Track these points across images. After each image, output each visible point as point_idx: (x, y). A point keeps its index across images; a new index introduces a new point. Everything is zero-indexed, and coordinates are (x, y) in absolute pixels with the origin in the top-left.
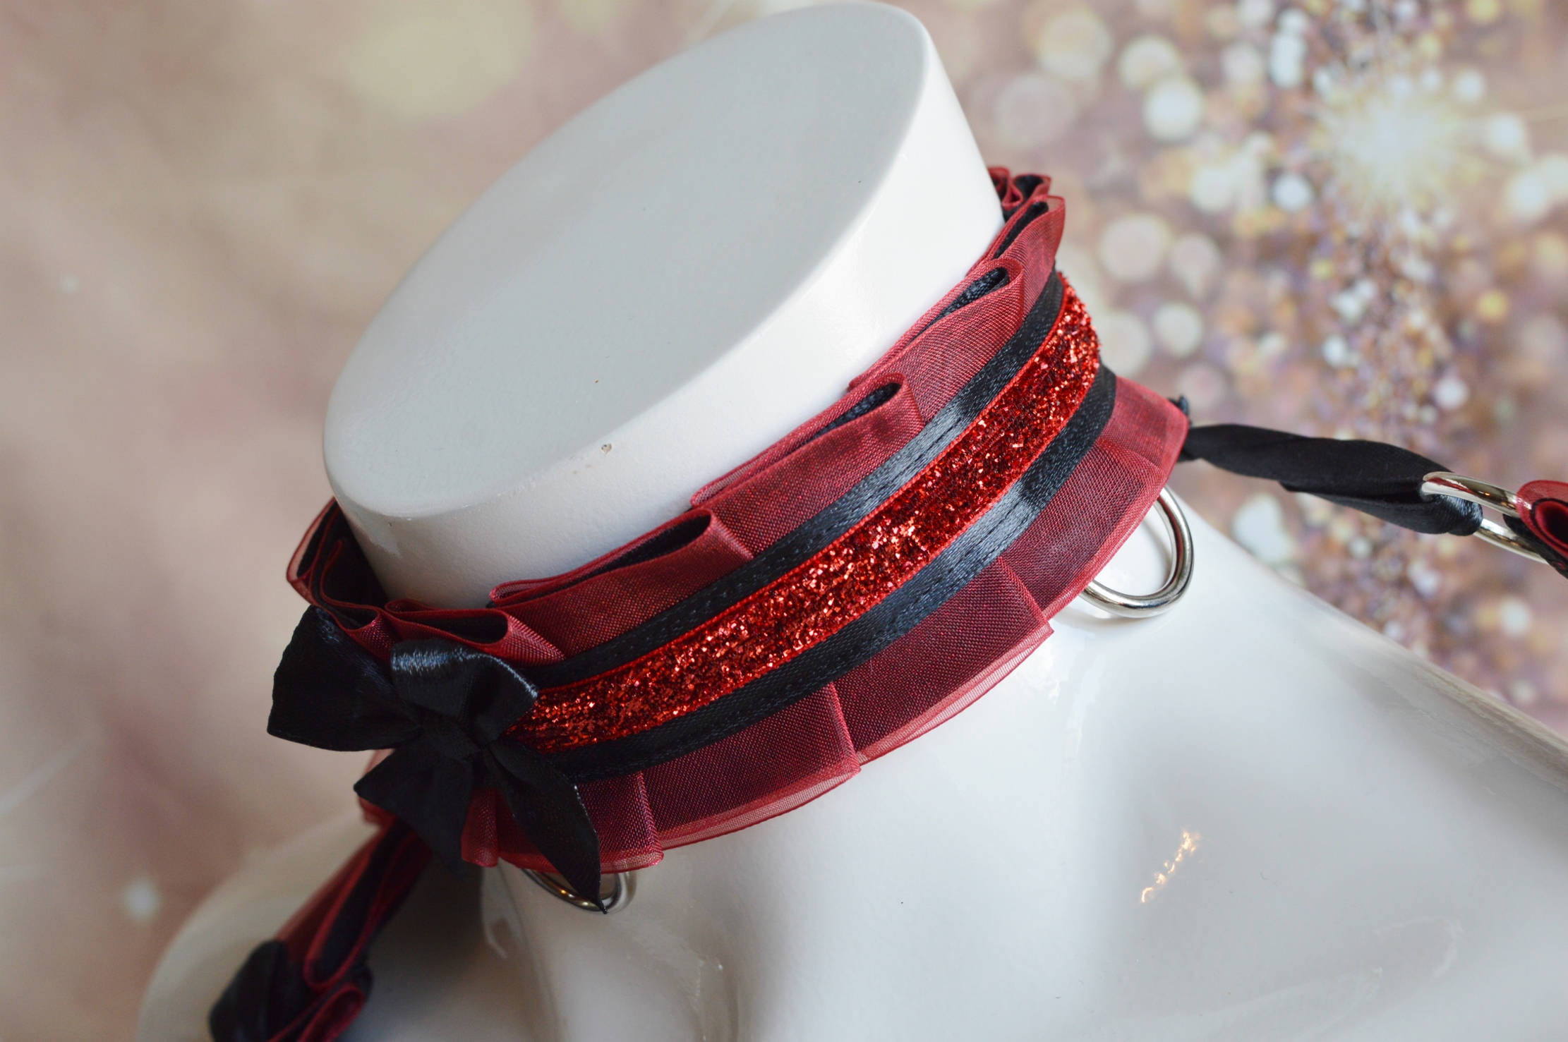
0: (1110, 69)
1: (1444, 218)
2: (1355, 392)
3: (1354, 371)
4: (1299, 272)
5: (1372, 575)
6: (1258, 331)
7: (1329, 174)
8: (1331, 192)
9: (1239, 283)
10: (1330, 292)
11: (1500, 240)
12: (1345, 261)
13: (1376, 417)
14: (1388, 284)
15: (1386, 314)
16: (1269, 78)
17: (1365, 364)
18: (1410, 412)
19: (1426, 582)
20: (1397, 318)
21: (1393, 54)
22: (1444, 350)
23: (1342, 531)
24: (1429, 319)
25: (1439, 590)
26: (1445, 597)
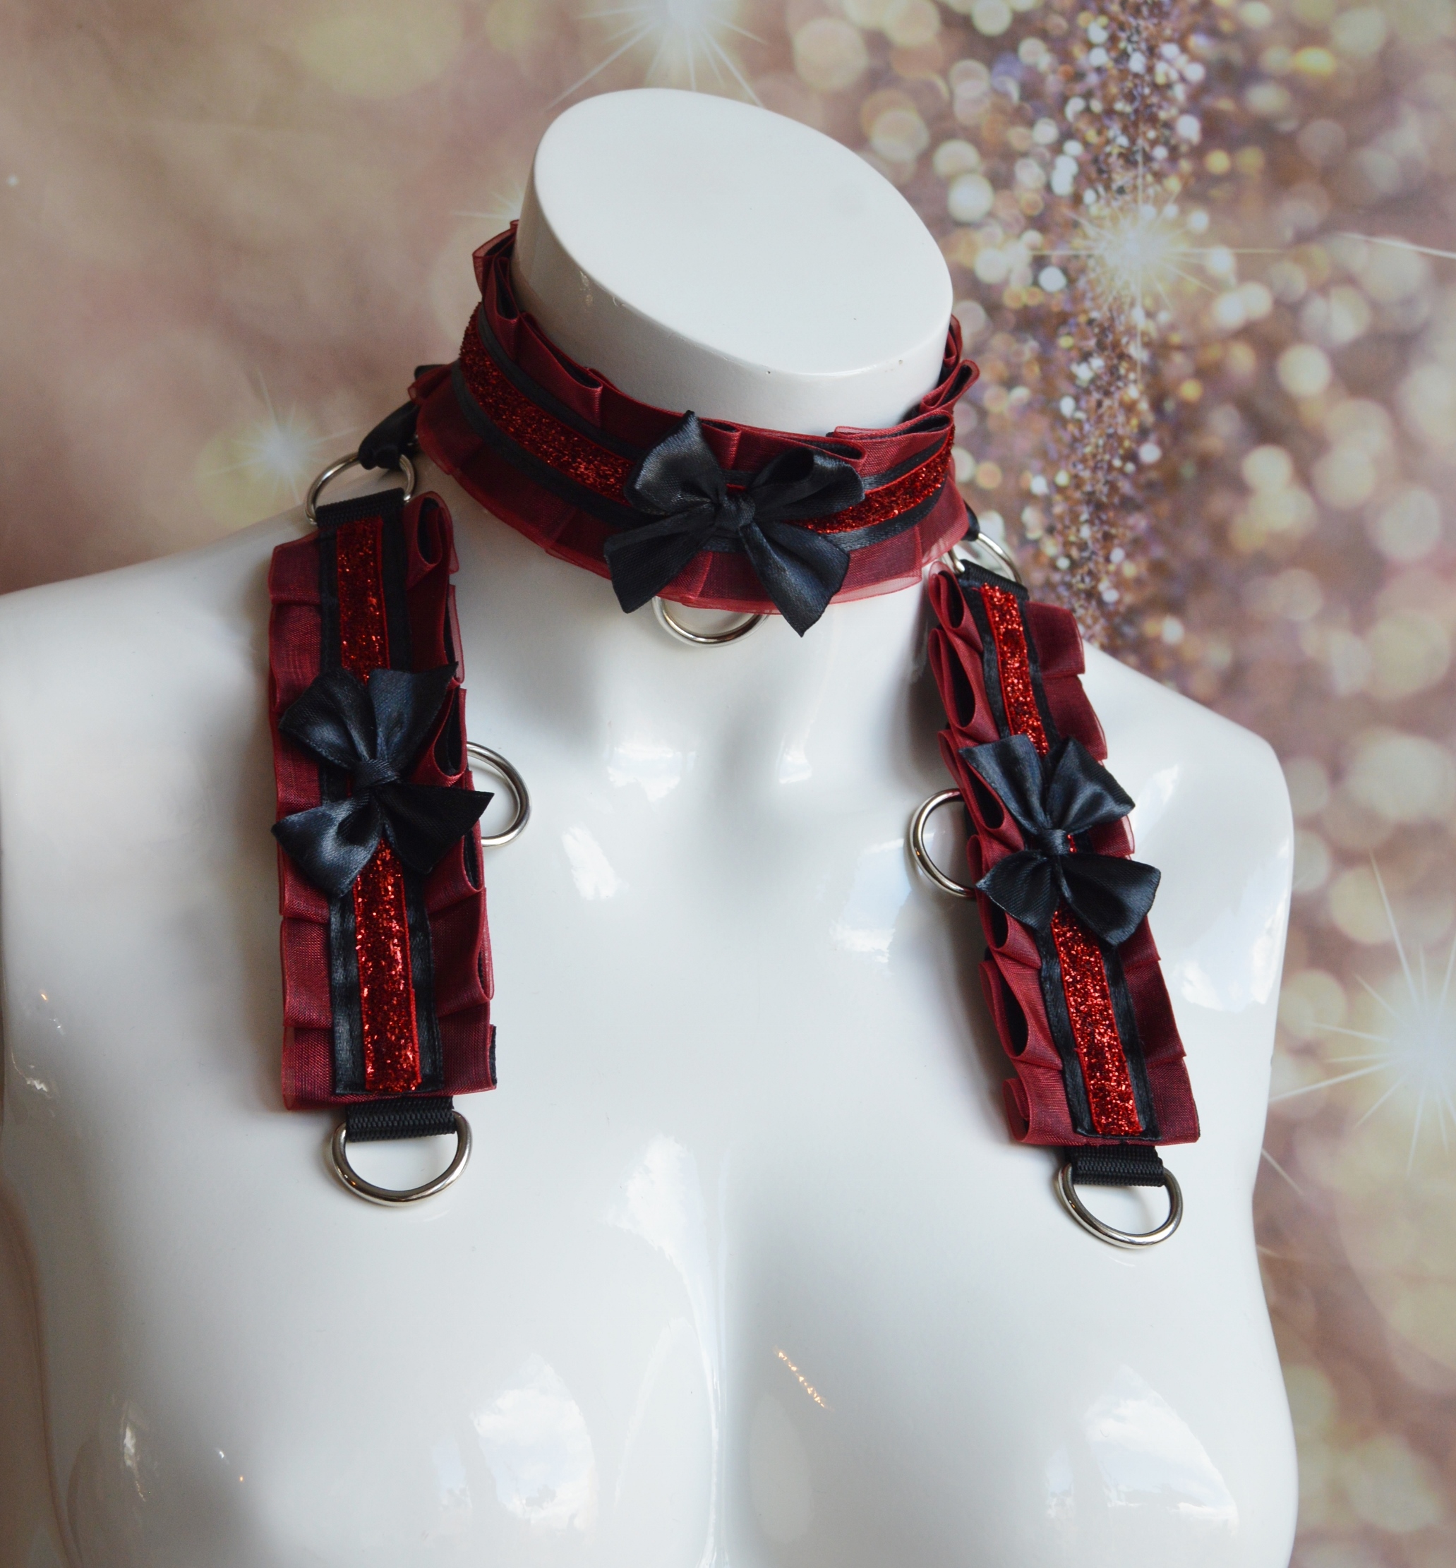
0: (926, 158)
1: (1164, 317)
2: (1076, 441)
3: (1079, 423)
4: (1048, 342)
5: (1069, 586)
6: (1009, 383)
7: (1083, 270)
8: (1082, 284)
9: (1000, 342)
10: (1071, 360)
11: (1204, 341)
12: (1085, 338)
13: (1091, 463)
14: (1115, 361)
15: (1110, 384)
16: (1048, 187)
17: (1088, 420)
18: (1117, 463)
19: (1110, 595)
20: (1118, 388)
21: (1146, 186)
22: (1150, 419)
23: (1051, 548)
24: (1142, 393)
25: (1118, 602)
26: (1122, 609)
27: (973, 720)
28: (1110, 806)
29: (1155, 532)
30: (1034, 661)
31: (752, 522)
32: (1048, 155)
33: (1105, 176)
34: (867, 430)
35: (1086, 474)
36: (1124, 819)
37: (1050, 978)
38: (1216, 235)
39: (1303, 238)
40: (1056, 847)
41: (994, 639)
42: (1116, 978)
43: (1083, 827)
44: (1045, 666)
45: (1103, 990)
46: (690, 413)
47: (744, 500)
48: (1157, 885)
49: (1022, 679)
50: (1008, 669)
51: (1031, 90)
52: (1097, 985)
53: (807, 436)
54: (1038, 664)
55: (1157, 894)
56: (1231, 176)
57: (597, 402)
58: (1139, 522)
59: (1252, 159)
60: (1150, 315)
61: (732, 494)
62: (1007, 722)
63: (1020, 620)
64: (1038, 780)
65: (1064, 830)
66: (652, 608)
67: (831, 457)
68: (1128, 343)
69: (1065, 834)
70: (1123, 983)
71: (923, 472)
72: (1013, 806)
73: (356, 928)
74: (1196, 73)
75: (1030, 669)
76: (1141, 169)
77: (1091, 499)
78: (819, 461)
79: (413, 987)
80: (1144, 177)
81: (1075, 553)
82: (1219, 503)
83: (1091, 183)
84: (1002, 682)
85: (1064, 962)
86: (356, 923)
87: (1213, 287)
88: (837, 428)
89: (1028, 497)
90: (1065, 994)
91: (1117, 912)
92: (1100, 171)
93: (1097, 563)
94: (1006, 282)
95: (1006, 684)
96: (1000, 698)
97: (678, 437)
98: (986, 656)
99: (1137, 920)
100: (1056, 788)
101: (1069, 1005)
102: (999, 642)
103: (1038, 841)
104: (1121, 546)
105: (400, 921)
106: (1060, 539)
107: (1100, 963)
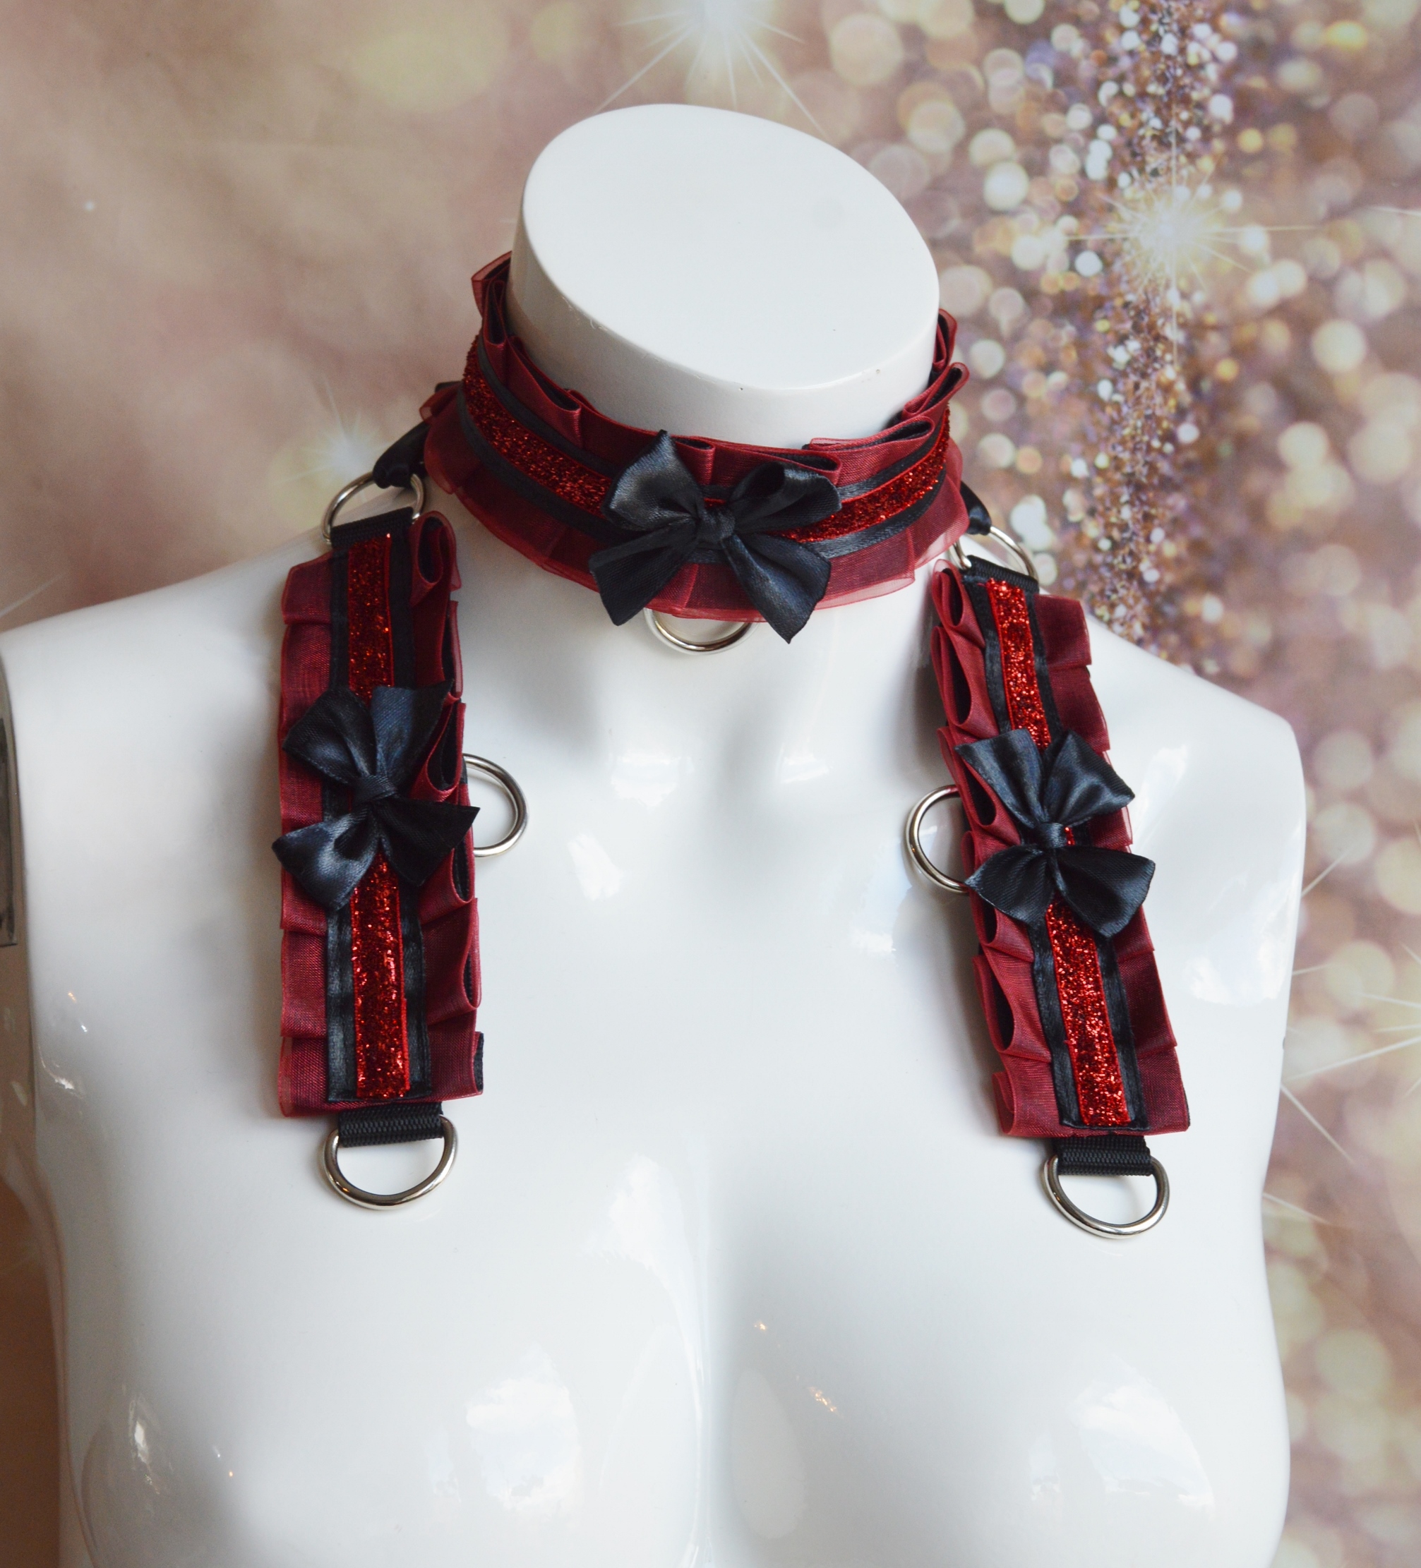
0: (961, 149)
1: (1199, 298)
2: (1115, 423)
3: (1117, 406)
4: (1085, 326)
5: (1111, 567)
6: (1048, 368)
7: (1118, 254)
8: (1117, 267)
9: (1038, 328)
10: (1107, 344)
11: (1239, 320)
12: (1122, 321)
13: (1130, 445)
14: (1152, 343)
15: (1146, 366)
16: (1083, 173)
17: (1126, 402)
18: (1156, 444)
19: (1151, 575)
20: (1155, 370)
21: (1179, 168)
22: (1187, 399)
23: (1093, 530)
24: (1179, 374)
25: (1159, 582)
26: (1163, 588)
27: (969, 717)
28: (1108, 797)
29: (1194, 511)
30: (1041, 655)
31: (733, 534)
32: (1082, 140)
33: (1139, 159)
34: (843, 440)
35: (1125, 456)
36: (1123, 809)
37: (1043, 971)
38: (1247, 215)
39: (1337, 213)
40: (1052, 840)
41: (998, 635)
42: (1110, 970)
43: (1082, 819)
44: (1051, 659)
45: (1096, 981)
46: (663, 433)
47: (724, 513)
48: (1152, 877)
49: (1027, 673)
50: (1011, 663)
51: (1064, 77)
52: (1090, 977)
53: (782, 449)
54: (1045, 657)
55: (1151, 885)
56: (1265, 154)
57: (576, 423)
58: (1178, 502)
59: (1284, 136)
60: (1185, 296)
61: (712, 508)
62: (1009, 716)
63: (1027, 613)
64: (1037, 774)
65: (1060, 823)
66: (644, 619)
67: (804, 470)
68: (1163, 325)
69: (1062, 827)
70: (1117, 974)
71: (910, 477)
72: (1009, 800)
73: (352, 940)
74: (1228, 52)
75: (1036, 662)
76: (1174, 151)
77: (1131, 480)
78: (790, 474)
79: (405, 997)
80: (1177, 158)
81: (1116, 534)
82: (1256, 481)
83: (1125, 166)
84: (1005, 677)
85: (1058, 955)
86: (352, 935)
87: (1247, 266)
88: (812, 440)
89: (1068, 480)
90: (1057, 986)
91: (1111, 904)
92: (1134, 155)
93: (1137, 543)
94: (1043, 268)
95: (1009, 679)
96: (1002, 692)
97: (651, 457)
98: (988, 650)
99: (1130, 912)
100: (1054, 782)
101: (1061, 998)
102: (1003, 637)
103: (1035, 835)
104: (1161, 526)
105: (395, 934)
106: (1101, 521)
107: (1094, 954)
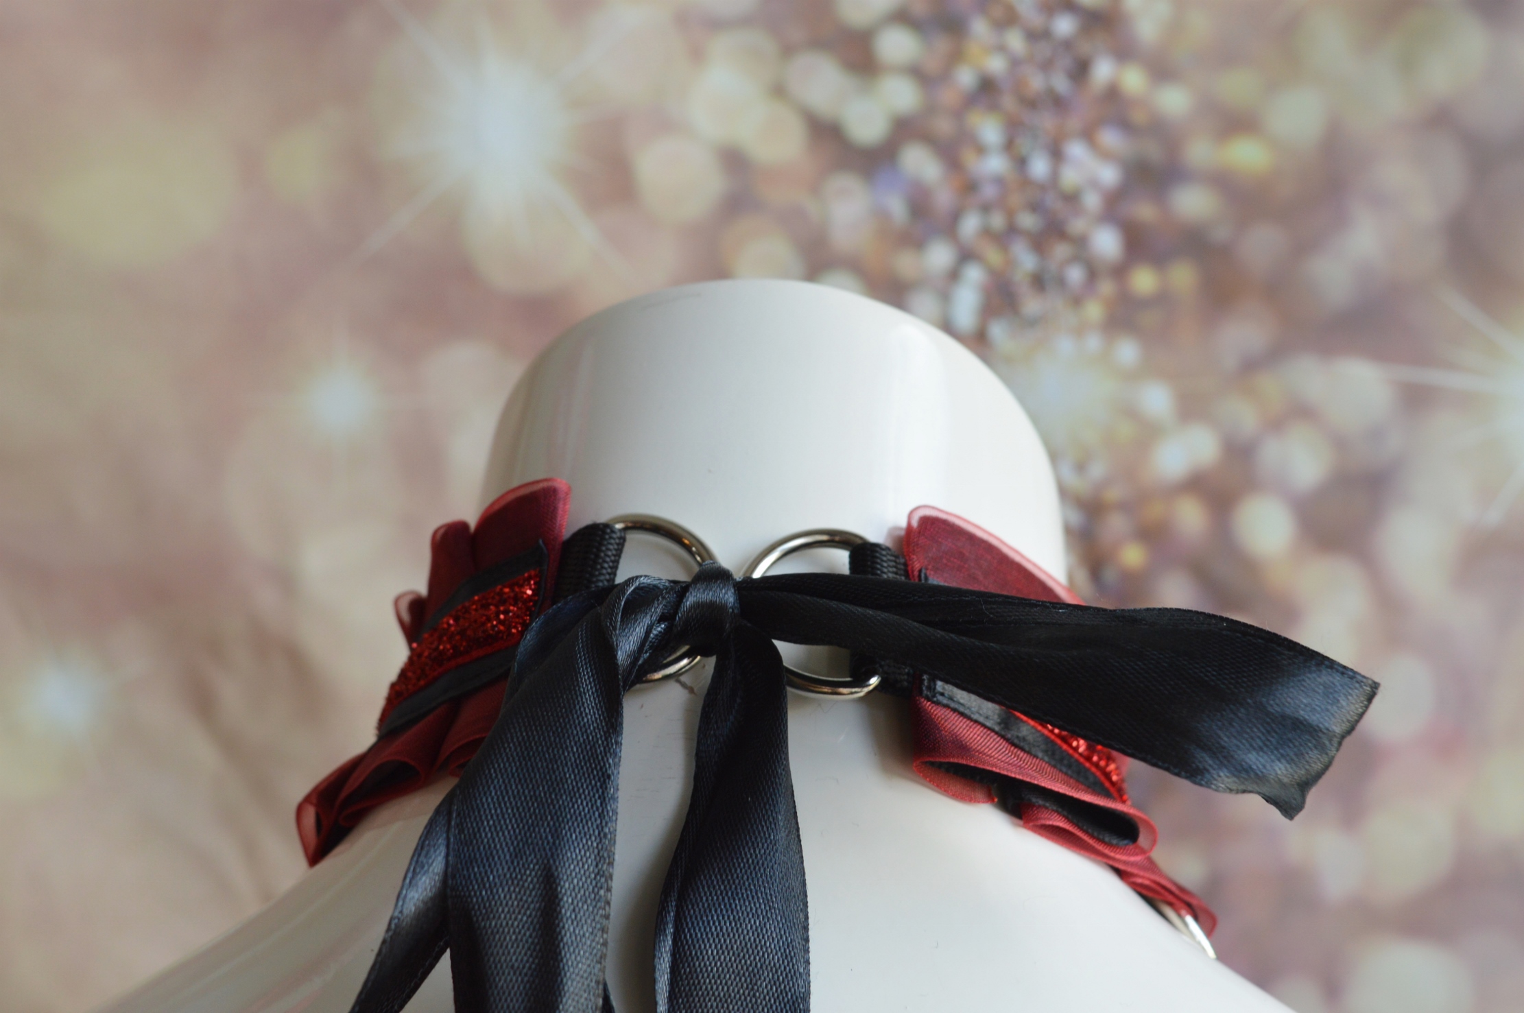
11: (1144, 498)
16: (947, 322)
32: (943, 285)
33: (1012, 305)
38: (1149, 369)
39: (1251, 366)
51: (920, 206)
56: (1162, 299)
59: (1183, 276)
60: (1079, 469)
74: (1109, 175)
76: (1053, 295)
80: (1059, 304)
83: (997, 315)
87: (1148, 433)
92: (1007, 297)
